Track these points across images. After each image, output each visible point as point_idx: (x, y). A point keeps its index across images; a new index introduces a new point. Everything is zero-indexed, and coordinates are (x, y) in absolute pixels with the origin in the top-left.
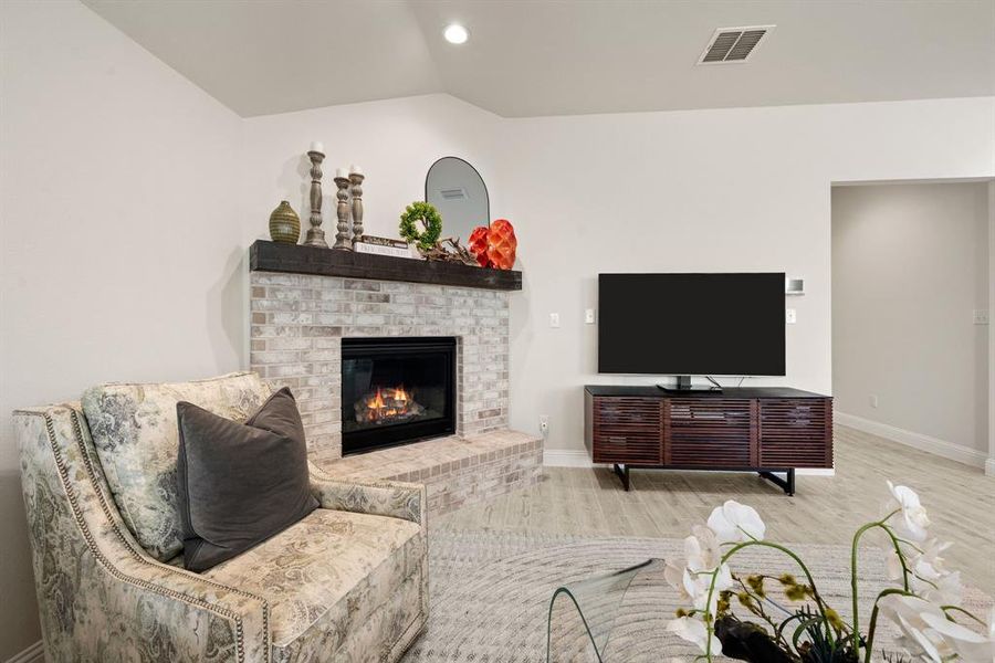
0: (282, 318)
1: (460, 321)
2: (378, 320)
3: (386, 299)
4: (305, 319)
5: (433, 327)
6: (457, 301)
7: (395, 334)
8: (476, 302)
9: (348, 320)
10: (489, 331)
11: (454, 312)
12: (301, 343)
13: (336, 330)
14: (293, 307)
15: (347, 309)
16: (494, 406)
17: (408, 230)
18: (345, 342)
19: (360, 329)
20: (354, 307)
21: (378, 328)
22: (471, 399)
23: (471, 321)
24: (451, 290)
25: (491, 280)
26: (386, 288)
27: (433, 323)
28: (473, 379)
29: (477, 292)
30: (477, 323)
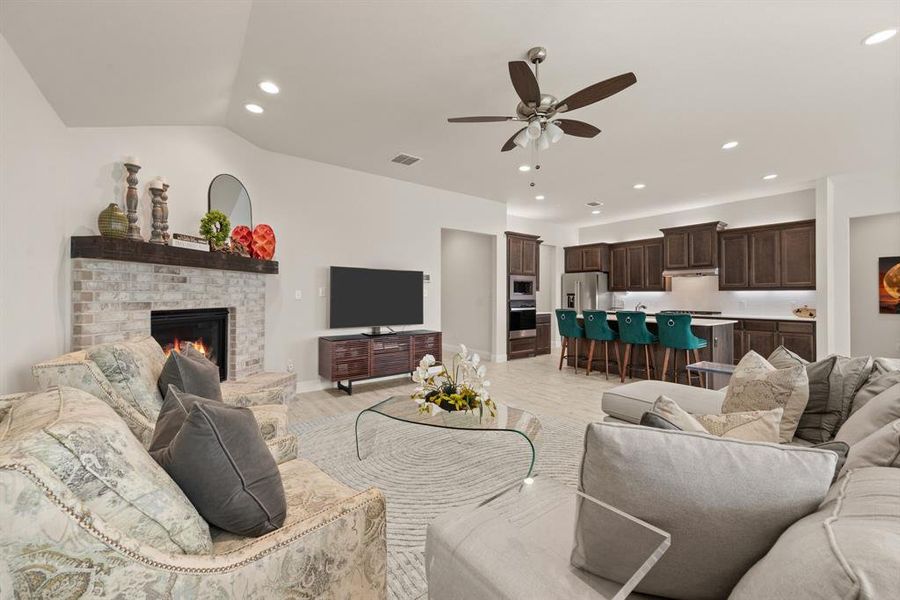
0: (107, 296)
1: (234, 296)
2: (178, 296)
3: (184, 280)
4: (124, 296)
5: (218, 301)
6: (233, 281)
7: (190, 307)
8: (245, 282)
9: (156, 297)
10: (253, 303)
11: (231, 289)
12: (121, 316)
13: (148, 305)
14: (115, 287)
15: (156, 289)
16: (256, 357)
17: (206, 231)
18: (154, 314)
19: (165, 303)
20: (161, 288)
21: (177, 303)
22: (241, 353)
23: (241, 296)
24: (229, 273)
25: (260, 267)
26: (184, 271)
27: (217, 298)
28: (242, 338)
29: (246, 275)
30: (245, 298)
